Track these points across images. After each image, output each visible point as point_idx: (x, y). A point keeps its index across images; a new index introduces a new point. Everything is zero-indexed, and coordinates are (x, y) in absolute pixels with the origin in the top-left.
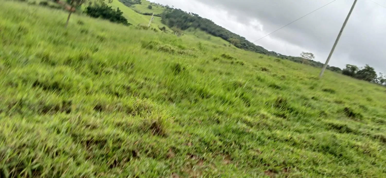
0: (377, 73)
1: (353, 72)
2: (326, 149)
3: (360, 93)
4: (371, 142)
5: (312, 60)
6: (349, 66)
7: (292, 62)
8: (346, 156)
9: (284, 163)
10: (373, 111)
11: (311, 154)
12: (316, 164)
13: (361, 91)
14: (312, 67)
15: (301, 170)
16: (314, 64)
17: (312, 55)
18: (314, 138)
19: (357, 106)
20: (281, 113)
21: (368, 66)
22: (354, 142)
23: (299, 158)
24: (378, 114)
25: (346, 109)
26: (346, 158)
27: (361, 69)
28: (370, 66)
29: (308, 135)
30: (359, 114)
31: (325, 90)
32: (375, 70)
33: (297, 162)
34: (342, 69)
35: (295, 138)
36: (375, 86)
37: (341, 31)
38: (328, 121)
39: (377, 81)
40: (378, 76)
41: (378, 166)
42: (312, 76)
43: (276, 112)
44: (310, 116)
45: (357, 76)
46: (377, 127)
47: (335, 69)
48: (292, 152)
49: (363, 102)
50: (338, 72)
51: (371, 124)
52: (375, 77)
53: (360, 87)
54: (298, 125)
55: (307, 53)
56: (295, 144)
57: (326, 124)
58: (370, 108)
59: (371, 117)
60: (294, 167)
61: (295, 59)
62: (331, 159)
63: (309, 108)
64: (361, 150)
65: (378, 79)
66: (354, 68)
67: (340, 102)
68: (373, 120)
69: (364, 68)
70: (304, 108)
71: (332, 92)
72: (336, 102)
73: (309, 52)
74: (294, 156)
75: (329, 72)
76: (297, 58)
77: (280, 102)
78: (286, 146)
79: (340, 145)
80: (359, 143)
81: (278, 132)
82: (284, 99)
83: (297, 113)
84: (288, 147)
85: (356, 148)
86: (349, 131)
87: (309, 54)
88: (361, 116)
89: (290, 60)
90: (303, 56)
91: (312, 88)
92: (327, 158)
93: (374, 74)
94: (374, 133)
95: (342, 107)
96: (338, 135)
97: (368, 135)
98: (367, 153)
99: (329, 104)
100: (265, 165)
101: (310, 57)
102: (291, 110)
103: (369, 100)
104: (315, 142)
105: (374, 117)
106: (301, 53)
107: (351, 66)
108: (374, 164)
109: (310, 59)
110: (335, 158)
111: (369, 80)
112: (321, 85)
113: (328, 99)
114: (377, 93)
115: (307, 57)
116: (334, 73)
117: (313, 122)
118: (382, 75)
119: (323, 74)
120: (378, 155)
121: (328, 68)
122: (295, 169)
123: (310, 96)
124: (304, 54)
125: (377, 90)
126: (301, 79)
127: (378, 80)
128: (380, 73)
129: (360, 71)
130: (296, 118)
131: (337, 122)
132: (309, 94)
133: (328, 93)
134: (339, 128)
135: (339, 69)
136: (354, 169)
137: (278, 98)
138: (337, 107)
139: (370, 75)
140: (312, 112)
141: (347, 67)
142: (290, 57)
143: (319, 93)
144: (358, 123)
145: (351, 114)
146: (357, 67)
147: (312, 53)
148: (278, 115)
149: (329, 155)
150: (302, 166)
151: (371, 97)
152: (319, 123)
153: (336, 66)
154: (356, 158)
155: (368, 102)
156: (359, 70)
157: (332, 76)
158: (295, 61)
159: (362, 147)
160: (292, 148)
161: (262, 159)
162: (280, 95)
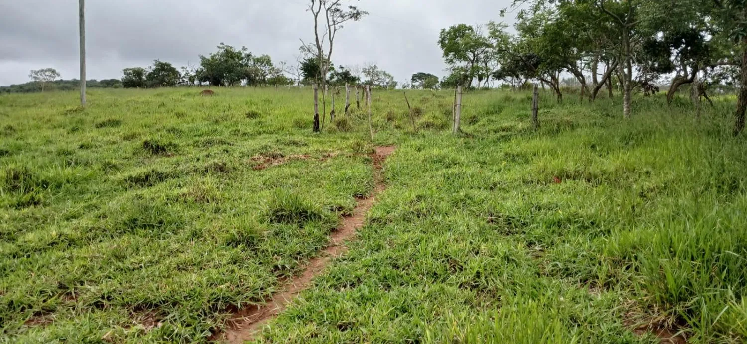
0: (179, 69)
1: (141, 78)
2: (132, 225)
3: (163, 109)
4: (200, 180)
5: (62, 80)
6: (128, 71)
7: (21, 95)
8: (169, 218)
9: (61, 286)
10: (191, 130)
11: (106, 246)
12: (121, 258)
13: (163, 105)
14: (64, 93)
15: (96, 282)
16: (66, 85)
17: (53, 71)
18: (105, 217)
19: (164, 133)
20: (27, 197)
21: (160, 63)
22: (176, 192)
23: (88, 263)
24: (199, 133)
25: (146, 144)
26: (170, 223)
27: (151, 71)
28: (164, 61)
29: (92, 214)
30: (170, 144)
31: (102, 125)
32: (173, 66)
33: (85, 273)
34: (120, 80)
35: (66, 231)
36: (184, 91)
37: (82, 16)
38: (119, 176)
39: (183, 81)
40: (183, 74)
41: (225, 211)
42: (69, 108)
43: (15, 201)
44: (87, 180)
45: (150, 82)
46: (205, 153)
47: (109, 84)
48: (70, 258)
49: (173, 122)
50: (116, 87)
51: (194, 152)
52: (179, 76)
53: (159, 100)
54: (69, 206)
55: (42, 70)
56: (72, 242)
57: (120, 183)
58: (185, 127)
59: (191, 142)
60: (82, 283)
61: (27, 88)
62: (145, 236)
63: (79, 168)
64: (190, 199)
65: (184, 77)
66: (138, 73)
67: (134, 136)
68: (196, 144)
69: (154, 67)
70: (69, 170)
71: (115, 123)
72: (126, 138)
73: (45, 68)
74: (77, 264)
75: (100, 91)
76: (28, 84)
77: (16, 177)
78: (55, 254)
79: (154, 207)
80: (185, 190)
81: (30, 236)
82: (21, 169)
83: (59, 186)
84: (61, 253)
85: (182, 199)
86: (162, 177)
87: (46, 71)
88: (175, 146)
89: (17, 92)
90: (35, 77)
91: (74, 130)
92: (139, 238)
93: (173, 71)
94: (201, 165)
95: (138, 143)
96: (146, 192)
97: (195, 171)
98: (202, 199)
99: (115, 146)
100: (23, 309)
101: (50, 76)
102: (45, 184)
103: (179, 115)
104: (109, 222)
105: (197, 138)
106: (29, 73)
107: (131, 69)
108: (217, 211)
109: (52, 79)
110: (153, 231)
111: (172, 84)
112: (88, 119)
113: (110, 138)
114: (189, 100)
115: (42, 78)
116: (109, 90)
117: (95, 188)
118: (187, 69)
119: (86, 97)
120: (218, 194)
121: (92, 84)
122: (87, 286)
123: (75, 146)
124: (37, 73)
125: (189, 95)
126: (49, 121)
127: (186, 80)
128: (183, 68)
129: (150, 74)
130: (61, 195)
131: (137, 171)
132: (72, 143)
133: (107, 129)
134: (143, 181)
135: (117, 81)
136: (189, 233)
137: (9, 173)
138: (129, 147)
139: (168, 75)
140: (89, 172)
141: (125, 73)
142: (13, 86)
143: (91, 135)
144: (174, 159)
145: (157, 149)
146: (143, 70)
147: (50, 67)
148: (20, 205)
149: (142, 231)
150: (98, 274)
151: (182, 110)
152: (106, 186)
153: (108, 78)
154: (186, 215)
155: (180, 120)
156: (147, 74)
157: (106, 96)
158: (28, 91)
159: (190, 194)
160: (67, 254)
161: (12, 303)
162: (12, 166)
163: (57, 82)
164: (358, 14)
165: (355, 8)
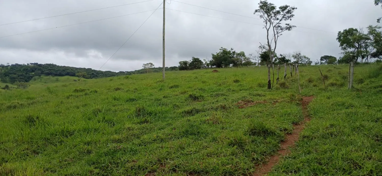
0: (202, 61)
1: (186, 66)
2: (186, 133)
3: (196, 80)
4: (215, 113)
5: (154, 68)
6: (181, 63)
7: (139, 74)
8: (202, 131)
9: (159, 160)
10: (209, 89)
11: (176, 143)
12: (183, 148)
13: (196, 78)
14: (156, 73)
15: (173, 160)
16: (156, 70)
17: (152, 64)
18: (175, 129)
19: (198, 90)
20: (144, 119)
21: (194, 58)
22: (204, 118)
23: (169, 150)
24: (213, 91)
25: (191, 96)
26: (202, 133)
27: (191, 62)
28: (196, 57)
29: (169, 128)
30: (201, 96)
31: (171, 87)
32: (200, 59)
33: (168, 155)
34: (178, 67)
35: (160, 135)
36: (205, 71)
37: (164, 40)
38: (180, 111)
39: (204, 66)
40: (204, 63)
41: (226, 129)
42: (158, 80)
43: (139, 121)
44: (166, 112)
45: (190, 68)
46: (216, 100)
47: (173, 69)
48: (162, 147)
49: (201, 85)
50: (176, 70)
51: (211, 100)
52: (202, 64)
53: (194, 75)
54: (160, 124)
55: (147, 64)
56: (162, 140)
57: (180, 114)
58: (206, 88)
59: (209, 95)
60: (167, 159)
61: (141, 72)
62: (192, 139)
63: (164, 107)
64: (211, 122)
65: (205, 64)
66: (185, 63)
67: (185, 92)
68: (211, 96)
69: (192, 60)
70: (159, 108)
71: (177, 86)
72: (182, 93)
73: (148, 63)
74: (165, 150)
75: (170, 72)
76: (141, 70)
77: (139, 111)
78: (156, 145)
79: (195, 125)
80: (208, 118)
81: (145, 136)
82: (141, 107)
83: (156, 115)
84: (158, 145)
85: (207, 122)
86: (198, 111)
87: (149, 64)
88: (203, 97)
89: (137, 73)
90: (144, 67)
91: (161, 89)
92: (189, 140)
93: (200, 62)
94: (215, 106)
95: (187, 96)
96: (191, 118)
97: (212, 108)
98: (216, 122)
99: (177, 97)
100: (144, 169)
101: (150, 66)
102: (150, 114)
103: (203, 82)
104: (176, 132)
105: (212, 93)
106: (142, 65)
107: (182, 62)
108: (223, 128)
109: (151, 67)
110: (195, 137)
111: (199, 68)
112: (166, 85)
113: (175, 93)
114: (208, 75)
115: (149, 66)
116: (173, 71)
117: (170, 116)
118: (206, 60)
119: (165, 75)
120: (223, 120)
121: (167, 69)
122: (169, 161)
123: (161, 97)
124: (145, 65)
125: (207, 73)
126: (150, 86)
127: (205, 65)
128: (204, 60)
129: (190, 63)
130: (157, 118)
131: (188, 108)
132: (160, 95)
133: (174, 89)
134: (190, 113)
135: (176, 67)
136: (211, 139)
137: (137, 109)
138: (183, 97)
139: (198, 64)
140: (167, 109)
141: (180, 64)
142: (136, 71)
143: (168, 92)
144: (203, 103)
145: (195, 98)
146: (187, 62)
147: (150, 62)
148: (141, 123)
149: (191, 137)
150: (173, 155)
151: (205, 80)
152: (175, 115)
153: (173, 66)
154: (210, 129)
155: (204, 84)
156: (189, 63)
157: (173, 74)
158: (141, 73)
159: (211, 120)
160: (160, 145)
161: (139, 166)
162: (138, 106)
163: (152, 69)
164: (290, 27)
165: (288, 25)
